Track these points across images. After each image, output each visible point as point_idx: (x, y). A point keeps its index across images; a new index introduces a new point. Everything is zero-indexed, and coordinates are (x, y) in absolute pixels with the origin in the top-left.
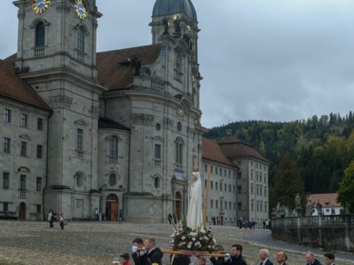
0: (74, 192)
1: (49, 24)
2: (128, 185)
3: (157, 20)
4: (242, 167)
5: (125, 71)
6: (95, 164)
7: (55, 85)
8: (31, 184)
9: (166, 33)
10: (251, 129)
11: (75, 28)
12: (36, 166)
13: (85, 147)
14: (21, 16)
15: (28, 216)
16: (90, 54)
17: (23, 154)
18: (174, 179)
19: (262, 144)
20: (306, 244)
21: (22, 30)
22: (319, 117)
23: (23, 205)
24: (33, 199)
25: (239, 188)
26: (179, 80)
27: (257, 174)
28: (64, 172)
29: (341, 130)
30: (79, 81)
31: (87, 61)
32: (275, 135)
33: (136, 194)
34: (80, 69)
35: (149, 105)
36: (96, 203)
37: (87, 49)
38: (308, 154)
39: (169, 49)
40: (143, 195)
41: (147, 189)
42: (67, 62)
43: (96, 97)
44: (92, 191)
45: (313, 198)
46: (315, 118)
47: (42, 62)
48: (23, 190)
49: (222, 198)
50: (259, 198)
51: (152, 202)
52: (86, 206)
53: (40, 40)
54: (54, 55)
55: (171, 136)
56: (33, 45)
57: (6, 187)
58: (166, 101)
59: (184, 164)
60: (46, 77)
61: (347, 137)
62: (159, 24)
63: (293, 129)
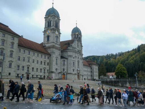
0: (55, 73)
1: (50, 36)
2: (67, 71)
3: (73, 34)
4: (92, 67)
5: (66, 46)
6: (60, 66)
7: (51, 49)
8: (46, 71)
9: (75, 37)
10: (93, 57)
11: (56, 37)
12: (47, 67)
13: (58, 63)
14: (44, 34)
15: (45, 78)
16: (59, 42)
17: (45, 65)
18: (77, 70)
19: (95, 61)
20: (110, 85)
21: (44, 38)
22: (109, 54)
23: (44, 76)
24: (47, 75)
25: (92, 71)
26: (78, 47)
27: (96, 68)
28: (53, 68)
29: (114, 57)
30: (56, 48)
31: (58, 44)
32: (98, 59)
33: (69, 73)
34: (57, 45)
35: (72, 53)
36: (60, 75)
37: (58, 41)
38: (106, 63)
39: (76, 40)
40: (70, 73)
41: (71, 72)
42: (54, 44)
43: (60, 52)
44: (59, 73)
45: (108, 74)
46: (108, 54)
47: (48, 44)
48: (44, 73)
49: (88, 74)
50: (96, 74)
51: (72, 75)
52: (58, 76)
53: (48, 39)
54: (51, 43)
55: (77, 60)
56: (47, 41)
57: (41, 72)
58: (75, 52)
59: (80, 66)
60: (49, 48)
61: (116, 59)
62: (73, 35)
63: (102, 57)
